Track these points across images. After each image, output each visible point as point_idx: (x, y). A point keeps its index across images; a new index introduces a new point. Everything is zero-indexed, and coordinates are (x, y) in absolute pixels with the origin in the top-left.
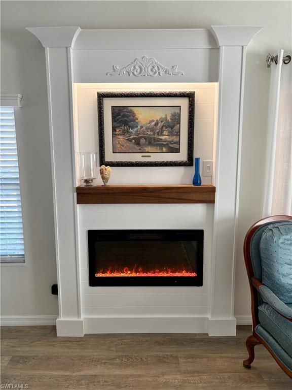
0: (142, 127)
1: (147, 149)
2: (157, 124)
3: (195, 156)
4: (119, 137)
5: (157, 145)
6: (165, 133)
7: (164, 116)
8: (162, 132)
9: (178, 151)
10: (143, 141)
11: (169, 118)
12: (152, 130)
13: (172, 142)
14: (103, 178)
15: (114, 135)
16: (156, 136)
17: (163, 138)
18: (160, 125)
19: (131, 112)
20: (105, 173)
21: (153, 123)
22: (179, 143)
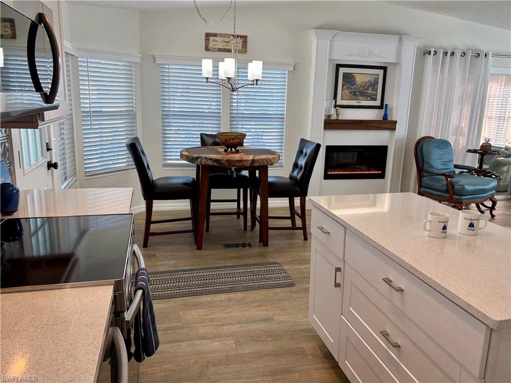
0: (358, 85)
1: (360, 98)
2: (366, 84)
3: (385, 103)
4: (346, 90)
5: (365, 96)
6: (370, 89)
7: (370, 80)
8: (368, 88)
9: (375, 100)
10: (358, 93)
11: (372, 81)
12: (363, 87)
13: (373, 95)
14: (337, 114)
15: (343, 90)
16: (365, 91)
17: (368, 92)
18: (367, 84)
19: (353, 76)
20: (339, 111)
21: (364, 83)
22: (376, 95)
